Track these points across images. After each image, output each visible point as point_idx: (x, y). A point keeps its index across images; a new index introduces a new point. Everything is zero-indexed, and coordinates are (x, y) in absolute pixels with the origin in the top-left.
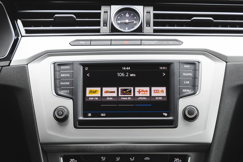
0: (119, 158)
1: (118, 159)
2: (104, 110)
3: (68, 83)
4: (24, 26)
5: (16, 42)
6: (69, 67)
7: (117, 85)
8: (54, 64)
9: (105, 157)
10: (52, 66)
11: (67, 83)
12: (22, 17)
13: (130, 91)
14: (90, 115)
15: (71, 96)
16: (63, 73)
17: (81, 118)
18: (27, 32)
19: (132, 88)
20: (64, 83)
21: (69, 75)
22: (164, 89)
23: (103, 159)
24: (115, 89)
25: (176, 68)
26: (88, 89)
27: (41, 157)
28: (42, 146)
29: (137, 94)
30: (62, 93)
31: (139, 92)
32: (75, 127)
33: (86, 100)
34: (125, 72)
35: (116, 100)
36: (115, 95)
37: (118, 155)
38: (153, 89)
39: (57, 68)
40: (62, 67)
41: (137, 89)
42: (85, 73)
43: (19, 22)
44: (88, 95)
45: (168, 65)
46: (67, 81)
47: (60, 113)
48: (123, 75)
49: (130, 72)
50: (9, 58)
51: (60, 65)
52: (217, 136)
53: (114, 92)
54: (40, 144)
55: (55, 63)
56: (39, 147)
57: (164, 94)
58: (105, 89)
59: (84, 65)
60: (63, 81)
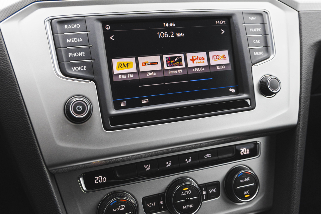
0: (170, 162)
1: (168, 164)
2: (145, 92)
3: (82, 54)
6: (78, 26)
7: (160, 53)
8: (50, 21)
9: (149, 165)
10: (48, 24)
11: (79, 54)
13: (180, 60)
14: (124, 104)
15: (92, 76)
16: (69, 37)
17: (114, 112)
19: (182, 55)
20: (75, 55)
21: (81, 40)
22: (226, 53)
23: (146, 168)
24: (157, 58)
25: (239, 21)
26: (116, 62)
27: (52, 191)
28: (50, 169)
29: (190, 64)
30: (74, 71)
31: (193, 60)
32: (107, 128)
33: (115, 80)
34: (168, 30)
35: (161, 75)
38: (211, 54)
39: (58, 28)
40: (66, 26)
41: (189, 56)
42: (106, 35)
44: (116, 71)
46: (80, 50)
47: (79, 109)
48: (165, 35)
49: (176, 30)
51: (63, 22)
53: (157, 63)
54: (46, 169)
55: (52, 20)
56: (45, 174)
57: (227, 61)
58: (142, 60)
60: (73, 51)
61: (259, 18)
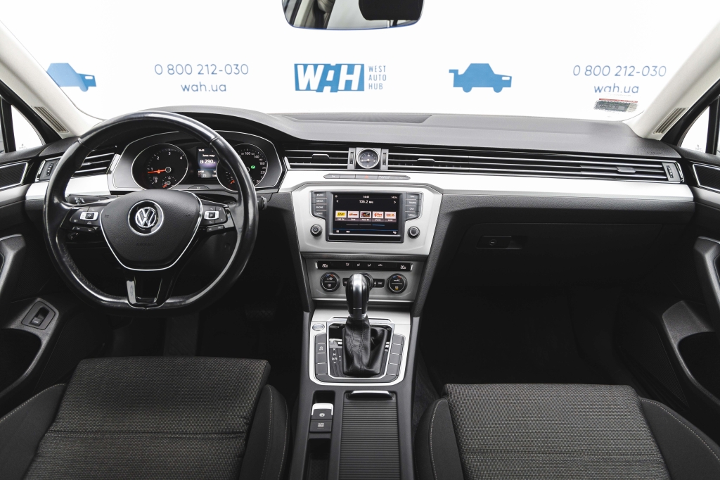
1: (359, 265)
2: (349, 228)
3: (322, 207)
4: (290, 162)
5: (283, 174)
6: (323, 195)
7: (359, 210)
10: (310, 193)
12: (288, 155)
13: (369, 215)
14: (338, 231)
15: (324, 217)
16: (318, 199)
17: (331, 234)
18: (292, 167)
19: (370, 212)
21: (323, 201)
22: (395, 213)
23: (347, 265)
24: (357, 212)
25: (404, 198)
26: (337, 212)
28: (302, 254)
29: (374, 217)
30: (317, 214)
31: (376, 215)
32: (327, 240)
33: (336, 220)
34: (365, 199)
35: (358, 220)
36: (357, 217)
37: (358, 262)
38: (386, 213)
39: (314, 195)
40: (318, 195)
41: (374, 213)
42: (335, 199)
43: (286, 159)
44: (336, 217)
45: (398, 195)
47: (315, 230)
48: (363, 202)
49: (369, 200)
50: (278, 186)
51: (317, 193)
52: (432, 251)
53: (357, 215)
54: (300, 253)
55: (312, 191)
57: (395, 217)
58: (349, 212)
59: (334, 193)
60: (318, 206)
61: (416, 197)
